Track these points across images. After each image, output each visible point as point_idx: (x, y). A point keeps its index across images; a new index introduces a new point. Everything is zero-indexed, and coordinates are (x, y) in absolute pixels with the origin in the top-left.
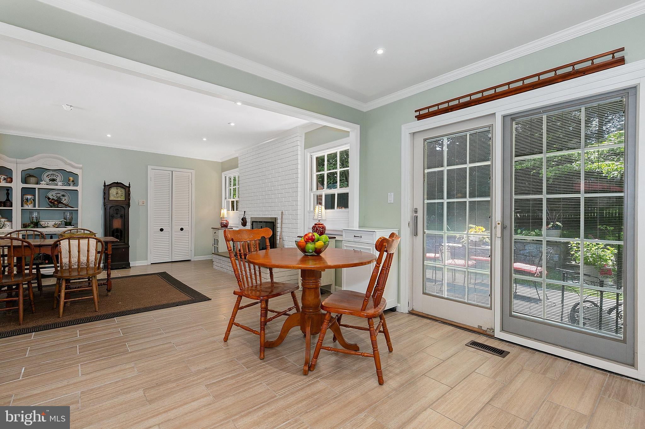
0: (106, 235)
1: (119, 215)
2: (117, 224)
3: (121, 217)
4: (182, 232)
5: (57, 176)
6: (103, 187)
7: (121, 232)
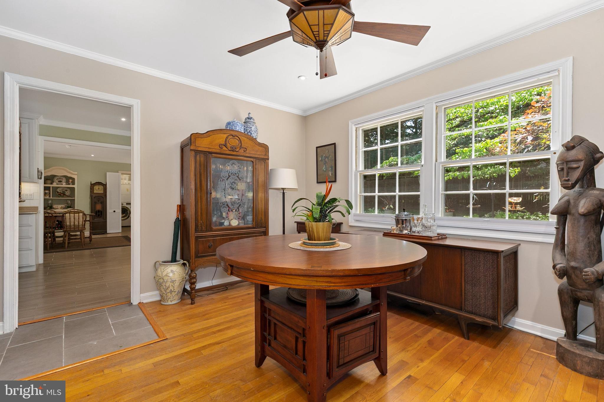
0: (91, 213)
1: (100, 202)
2: (99, 207)
3: (101, 203)
5: (62, 179)
6: (90, 185)
7: (101, 212)
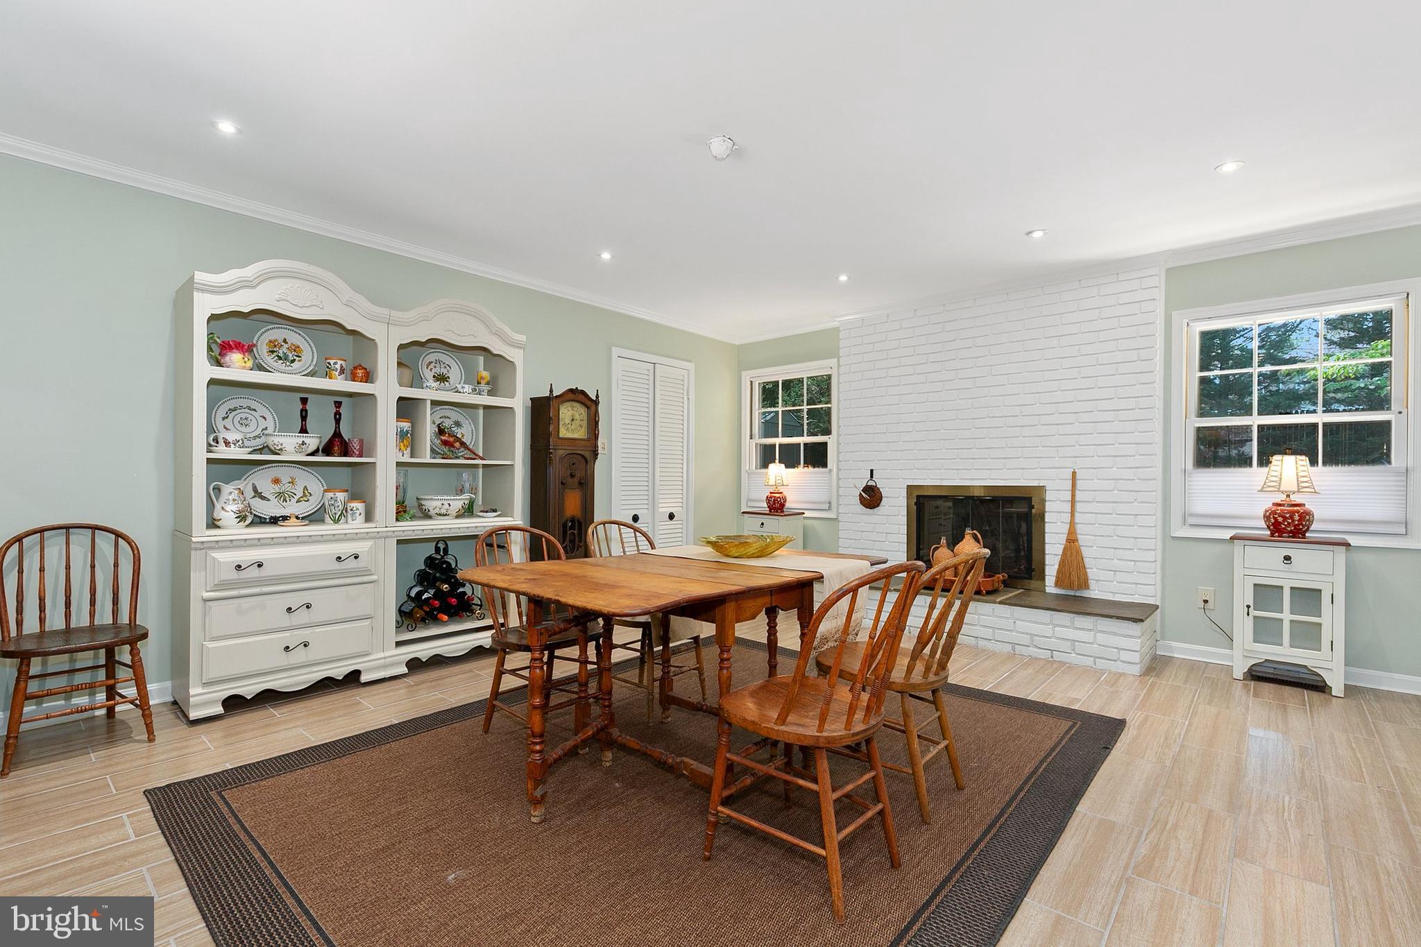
1: (576, 480)
2: (573, 504)
3: (579, 485)
4: (671, 522)
5: (448, 368)
